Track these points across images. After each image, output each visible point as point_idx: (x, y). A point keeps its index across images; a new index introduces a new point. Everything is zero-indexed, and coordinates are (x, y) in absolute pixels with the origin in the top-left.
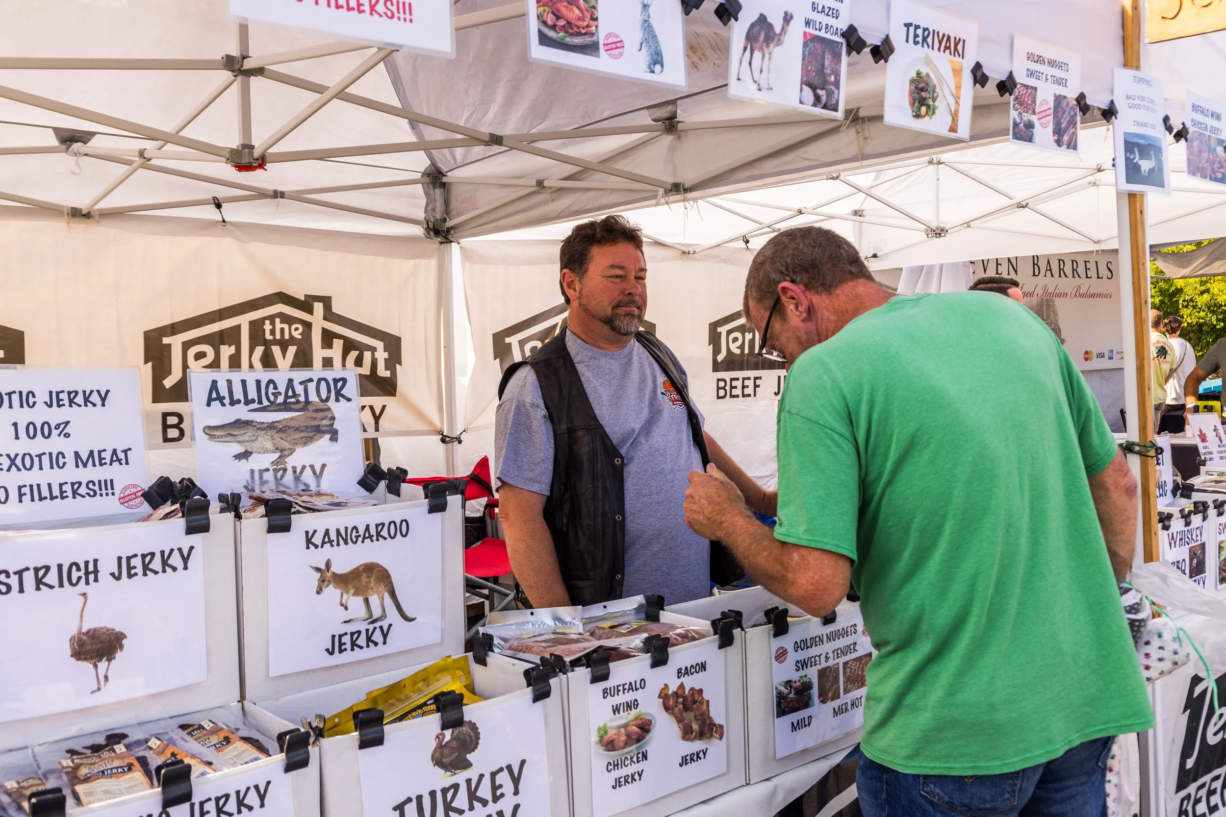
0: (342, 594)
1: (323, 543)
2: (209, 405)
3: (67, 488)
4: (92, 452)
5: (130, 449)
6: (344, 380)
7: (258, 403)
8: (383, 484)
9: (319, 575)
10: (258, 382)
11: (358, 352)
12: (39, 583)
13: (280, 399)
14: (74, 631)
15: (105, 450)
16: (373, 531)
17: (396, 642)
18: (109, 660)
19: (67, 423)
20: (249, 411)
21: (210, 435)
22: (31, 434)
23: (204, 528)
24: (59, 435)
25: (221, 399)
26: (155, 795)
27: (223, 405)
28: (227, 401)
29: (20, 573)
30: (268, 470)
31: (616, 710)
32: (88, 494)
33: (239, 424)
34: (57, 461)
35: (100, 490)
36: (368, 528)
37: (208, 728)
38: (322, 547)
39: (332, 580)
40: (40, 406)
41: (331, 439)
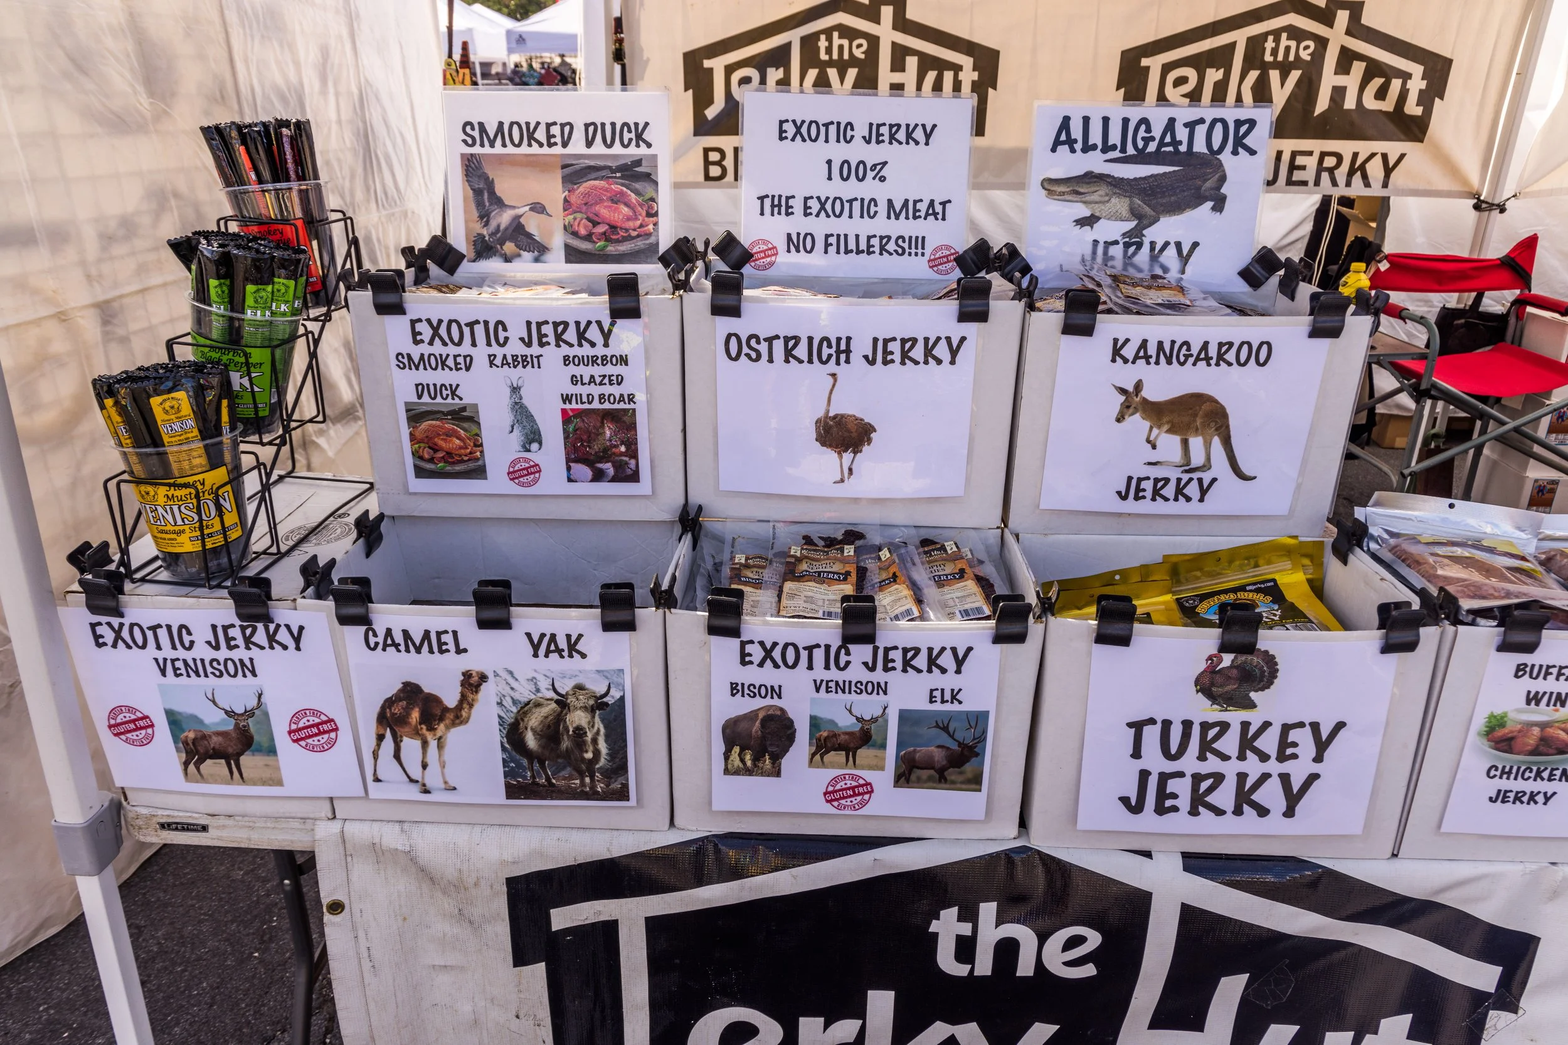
0: (1151, 428)
1: (1137, 357)
2: (1054, 150)
3: (875, 242)
4: (907, 201)
5: (949, 201)
6: (1252, 123)
7: (1120, 152)
8: (1274, 280)
9: (1122, 398)
10: (1126, 121)
11: (1383, 80)
12: (789, 355)
13: (1152, 147)
14: (821, 414)
15: (921, 200)
16: (1213, 352)
17: (1215, 503)
18: (855, 453)
19: (885, 163)
20: (1105, 161)
21: (1049, 190)
22: (845, 175)
23: (981, 316)
24: (874, 178)
25: (1071, 142)
26: (835, 626)
27: (1073, 151)
28: (1078, 146)
29: (770, 340)
30: (1116, 243)
31: (1533, 699)
32: (896, 251)
33: (1090, 178)
34: (868, 208)
35: (910, 248)
36: (1205, 345)
37: (949, 552)
38: (1134, 362)
39: (1140, 407)
40: (858, 141)
41: (1214, 209)
